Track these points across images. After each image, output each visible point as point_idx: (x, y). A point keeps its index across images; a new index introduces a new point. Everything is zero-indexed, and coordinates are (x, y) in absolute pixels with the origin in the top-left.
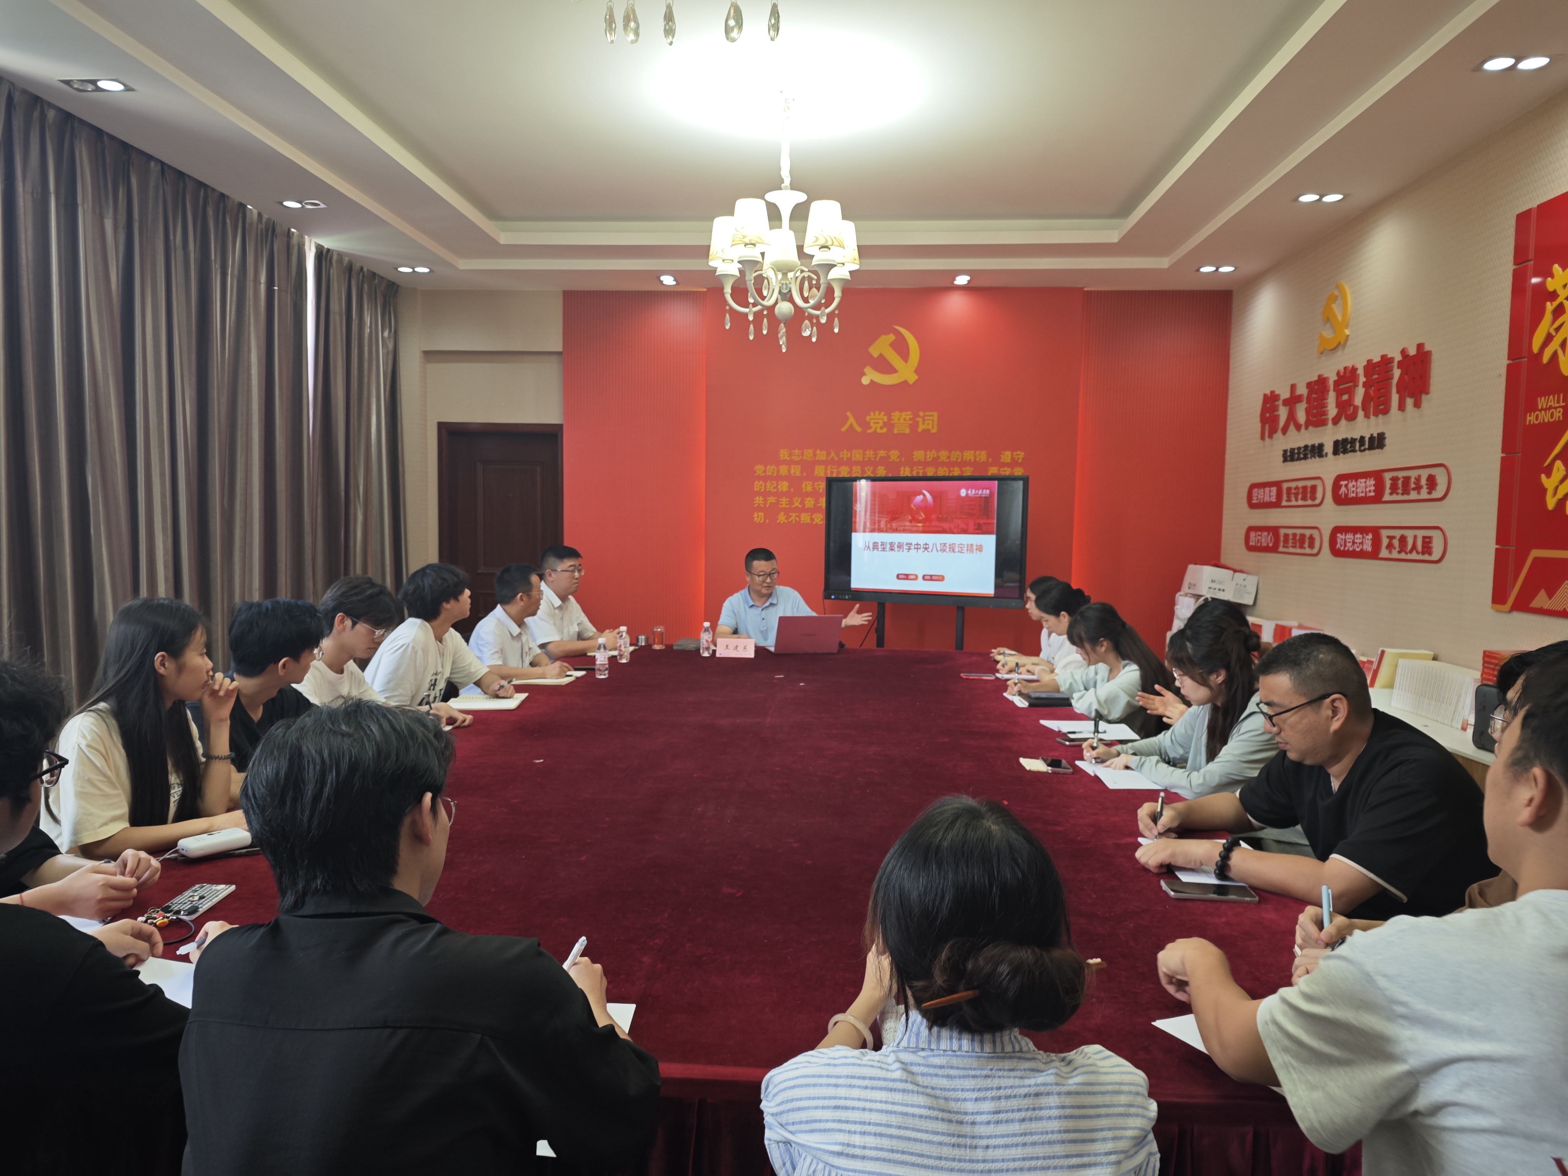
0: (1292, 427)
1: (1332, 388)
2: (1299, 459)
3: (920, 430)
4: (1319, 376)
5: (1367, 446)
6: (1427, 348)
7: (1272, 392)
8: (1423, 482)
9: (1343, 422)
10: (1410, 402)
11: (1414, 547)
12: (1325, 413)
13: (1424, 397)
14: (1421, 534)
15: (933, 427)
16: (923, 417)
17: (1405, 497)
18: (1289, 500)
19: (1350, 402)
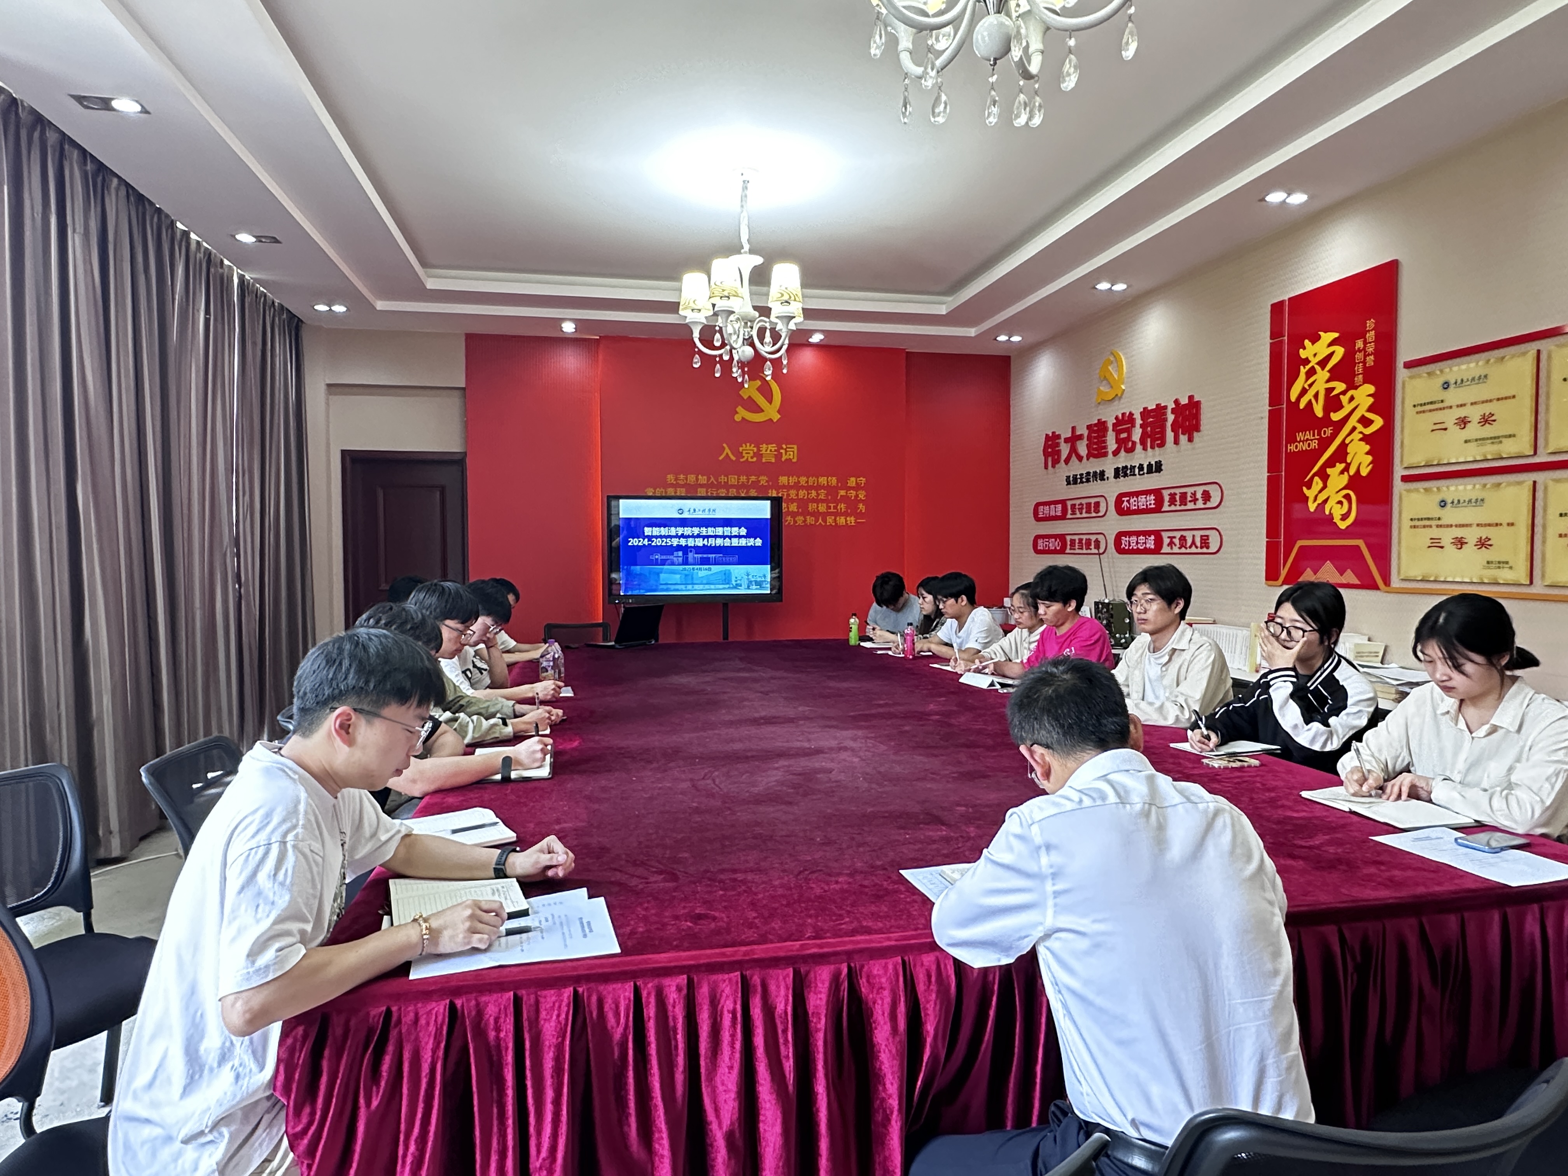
0: (1074, 458)
1: (1110, 428)
2: (1082, 482)
3: (783, 459)
4: (1099, 420)
5: (1145, 471)
6: (1196, 399)
7: (1053, 433)
8: (1199, 495)
9: (1123, 453)
10: (1183, 438)
11: (1193, 543)
12: (1105, 447)
13: (1195, 434)
14: (1198, 534)
15: (794, 458)
16: (785, 449)
17: (1183, 507)
18: (1074, 513)
19: (1129, 438)
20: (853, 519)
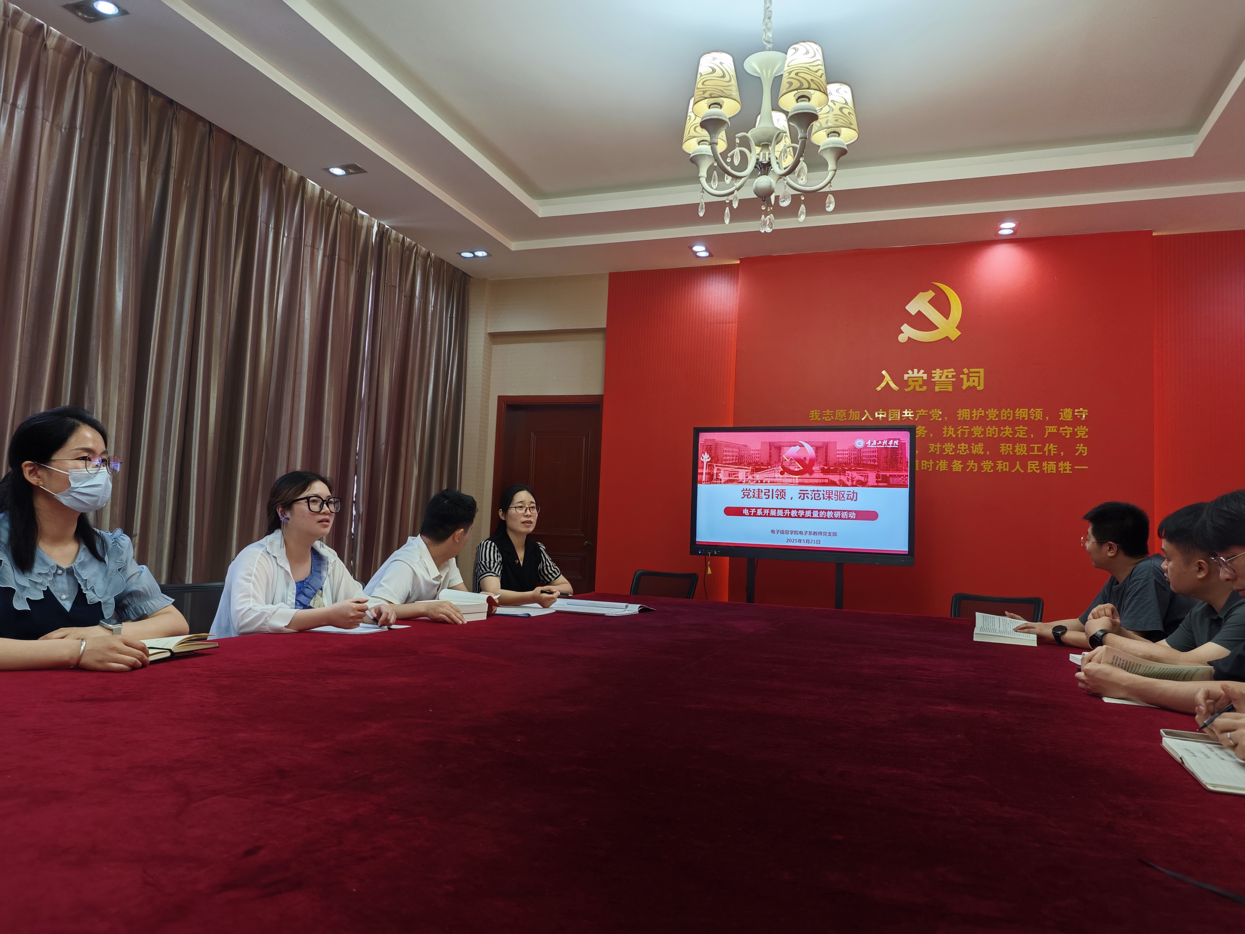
3: (964, 387)
15: (979, 385)
16: (968, 374)
20: (1068, 464)
